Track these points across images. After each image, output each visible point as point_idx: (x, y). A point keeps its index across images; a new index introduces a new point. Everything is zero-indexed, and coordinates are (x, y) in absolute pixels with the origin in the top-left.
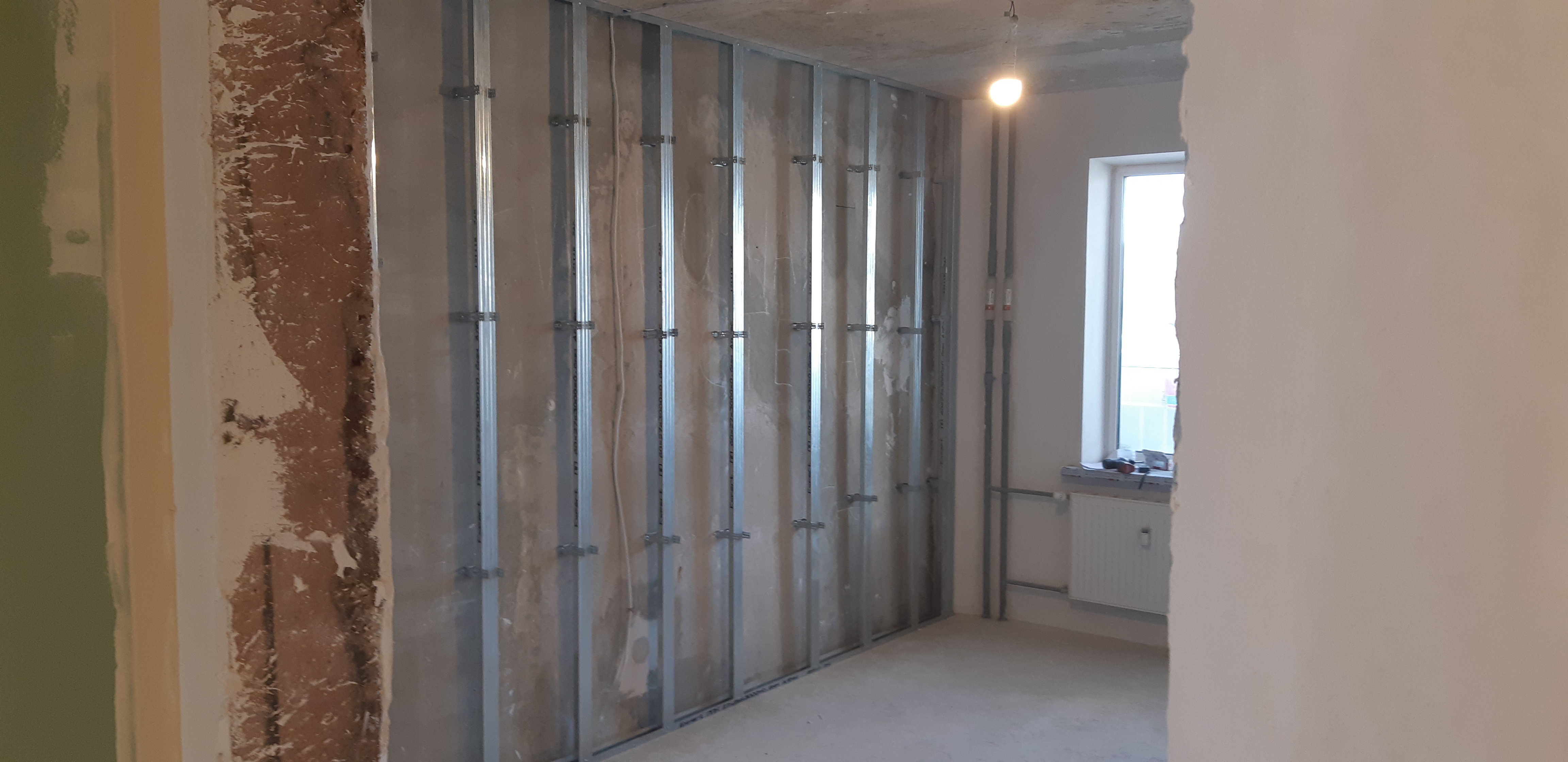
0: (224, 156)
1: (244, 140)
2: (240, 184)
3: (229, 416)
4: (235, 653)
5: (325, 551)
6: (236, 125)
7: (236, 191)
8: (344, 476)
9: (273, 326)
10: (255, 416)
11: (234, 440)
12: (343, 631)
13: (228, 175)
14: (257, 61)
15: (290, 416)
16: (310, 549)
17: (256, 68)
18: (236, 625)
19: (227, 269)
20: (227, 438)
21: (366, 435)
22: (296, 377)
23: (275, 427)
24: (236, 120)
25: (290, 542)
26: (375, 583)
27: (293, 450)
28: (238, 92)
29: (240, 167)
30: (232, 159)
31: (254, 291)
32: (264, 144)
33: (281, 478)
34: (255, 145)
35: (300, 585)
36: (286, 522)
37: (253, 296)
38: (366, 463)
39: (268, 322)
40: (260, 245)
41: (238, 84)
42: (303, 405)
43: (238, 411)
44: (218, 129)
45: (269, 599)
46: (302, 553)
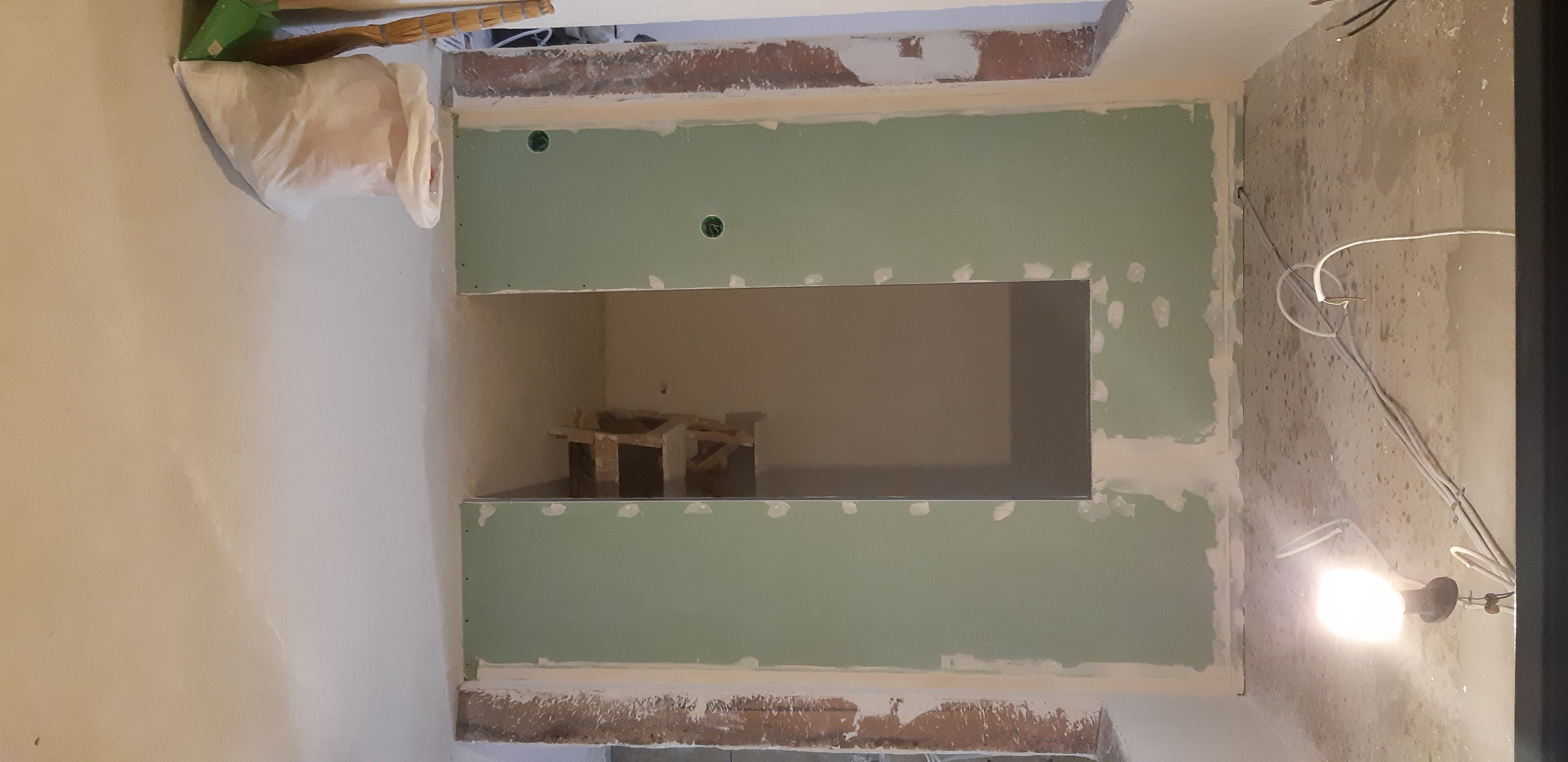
2: (971, 707)
3: (899, 700)
4: (825, 698)
5: (853, 730)
6: (989, 707)
7: (969, 706)
8: (877, 737)
9: (927, 716)
11: (891, 702)
12: (825, 735)
13: (973, 704)
14: (1010, 715)
15: (898, 720)
16: (854, 724)
17: (1008, 715)
18: (833, 699)
20: (892, 699)
21: (890, 746)
22: (910, 723)
23: (894, 715)
24: (991, 708)
25: (857, 717)
27: (887, 720)
28: (999, 709)
29: (976, 708)
30: (978, 706)
31: (937, 710)
32: (984, 715)
33: (878, 716)
34: (984, 713)
35: (842, 720)
36: (863, 717)
37: (936, 710)
38: (880, 745)
40: (952, 713)
41: (1002, 708)
42: (901, 725)
43: (900, 703)
44: (987, 702)
45: (840, 710)
46: (853, 721)
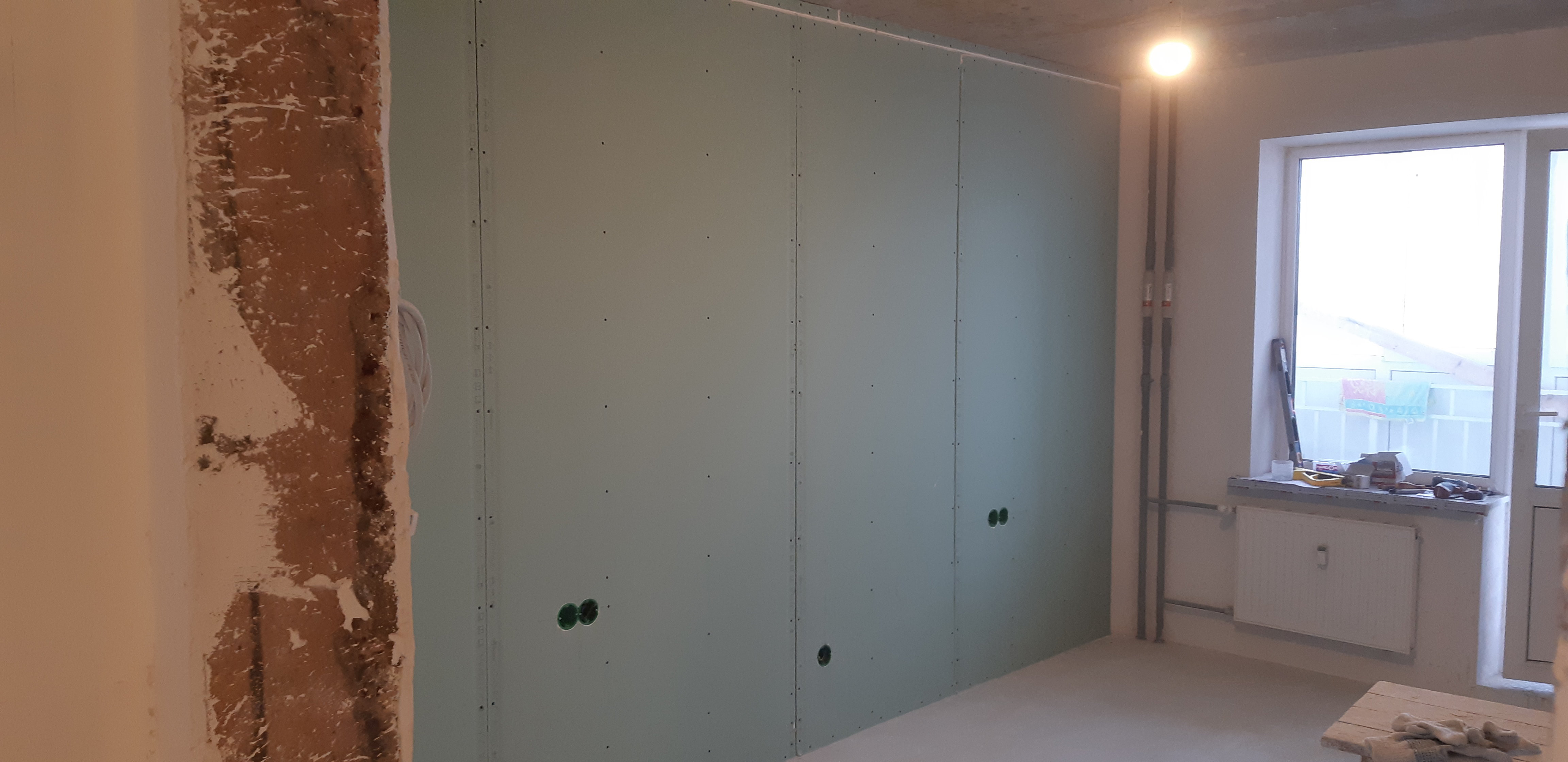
0: (198, 120)
1: (225, 100)
2: (220, 154)
3: (207, 437)
4: (214, 724)
5: (329, 599)
6: (215, 81)
7: (213, 162)
9: (262, 328)
10: (241, 437)
11: (212, 466)
12: (352, 695)
13: (203, 143)
15: (283, 436)
16: (310, 597)
17: (240, 12)
18: (215, 690)
19: (202, 257)
20: (204, 464)
22: (291, 388)
23: (265, 450)
24: (214, 76)
25: (284, 589)
26: (391, 637)
27: (288, 478)
28: (216, 42)
29: (219, 133)
30: (208, 124)
31: (237, 284)
32: (249, 105)
33: (273, 511)
34: (238, 106)
35: (296, 641)
36: (279, 564)
37: (236, 290)
38: (380, 492)
39: (256, 322)
40: (246, 229)
41: (216, 32)
42: (301, 423)
43: (217, 430)
44: (190, 87)
45: (257, 657)
46: (300, 602)
